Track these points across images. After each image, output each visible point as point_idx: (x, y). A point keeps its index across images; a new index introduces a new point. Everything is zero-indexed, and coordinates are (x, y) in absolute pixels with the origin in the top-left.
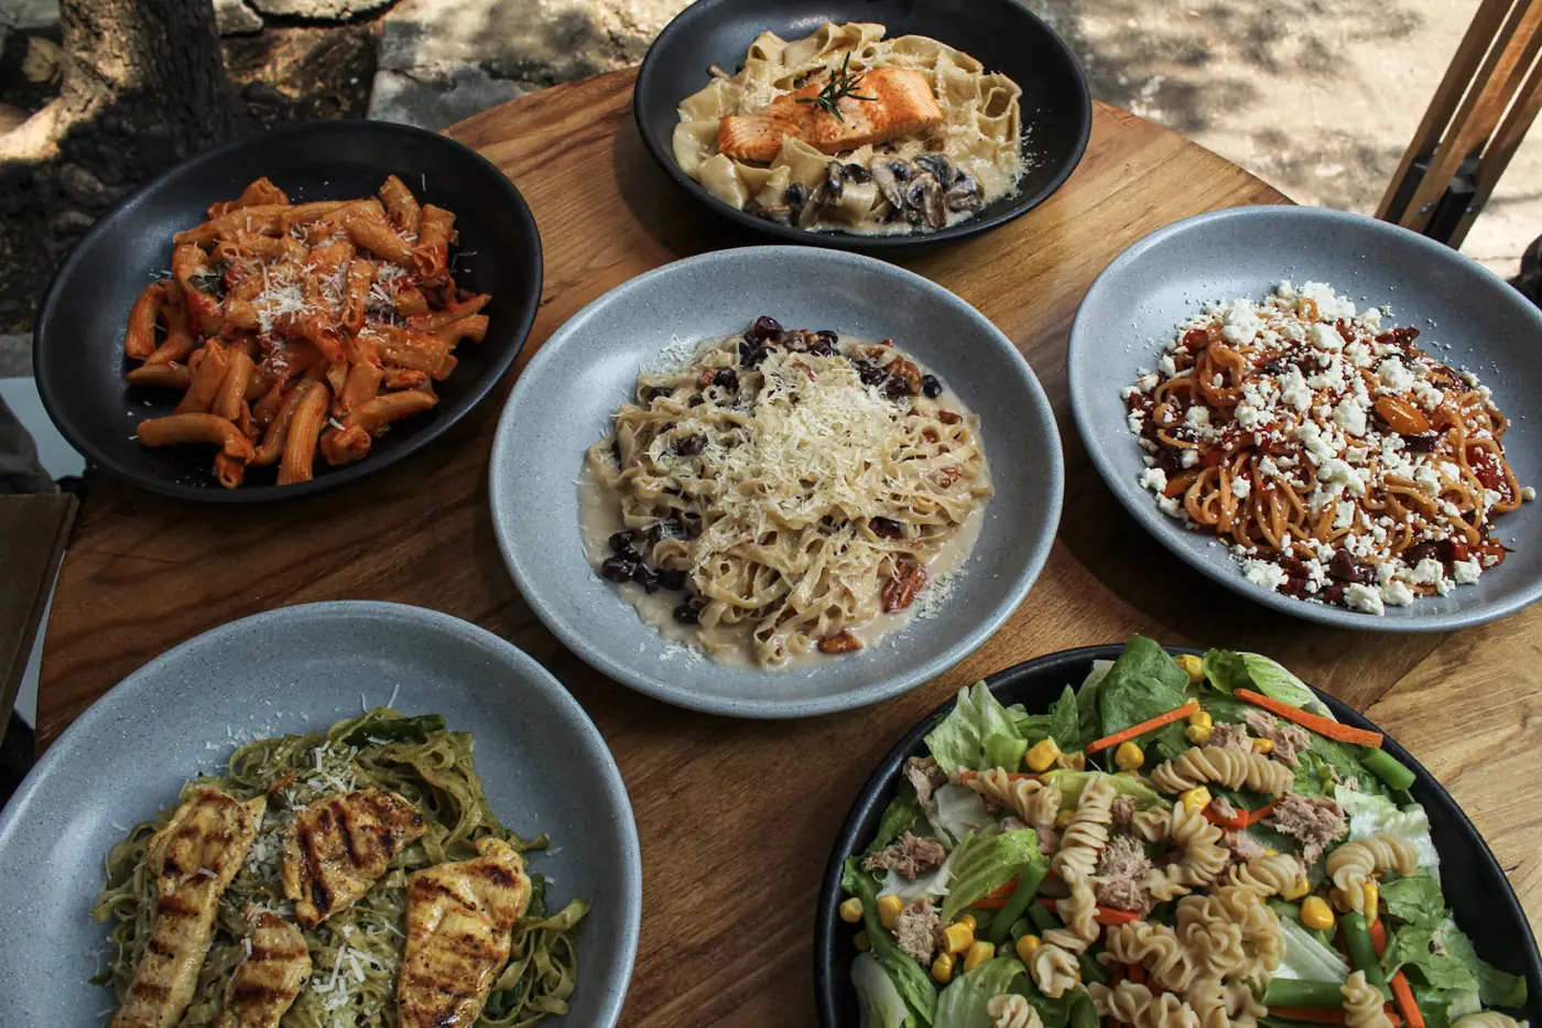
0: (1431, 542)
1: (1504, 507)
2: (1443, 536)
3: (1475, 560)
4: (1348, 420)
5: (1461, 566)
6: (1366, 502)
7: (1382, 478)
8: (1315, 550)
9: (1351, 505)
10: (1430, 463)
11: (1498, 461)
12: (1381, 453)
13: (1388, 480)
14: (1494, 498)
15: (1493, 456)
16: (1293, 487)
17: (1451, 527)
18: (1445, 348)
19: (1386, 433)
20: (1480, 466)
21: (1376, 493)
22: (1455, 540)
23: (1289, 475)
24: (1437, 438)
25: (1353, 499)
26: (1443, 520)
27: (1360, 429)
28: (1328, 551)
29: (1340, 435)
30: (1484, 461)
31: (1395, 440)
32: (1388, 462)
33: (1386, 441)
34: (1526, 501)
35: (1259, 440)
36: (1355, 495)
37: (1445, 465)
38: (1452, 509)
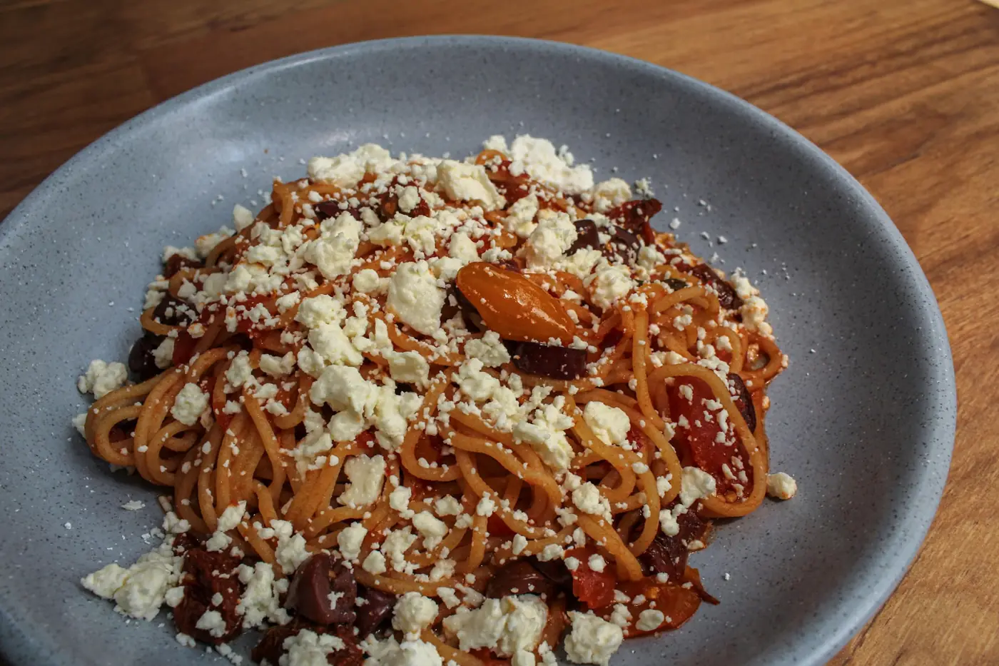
0: (529, 561)
1: (723, 507)
2: (553, 551)
3: (622, 613)
4: (404, 301)
5: (582, 622)
6: (409, 464)
7: (445, 418)
8: (273, 543)
9: (378, 466)
10: (561, 400)
11: (724, 415)
12: (456, 370)
13: (457, 423)
14: (702, 486)
15: (714, 405)
16: (270, 416)
17: (579, 535)
18: (720, 243)
19: (476, 330)
20: (684, 421)
21: (431, 446)
22: (573, 564)
23: (271, 389)
24: (596, 358)
25: (384, 453)
26: (567, 517)
27: (429, 321)
28: (296, 550)
29: (382, 329)
30: (694, 411)
31: (492, 346)
32: (467, 388)
33: (473, 345)
34: (774, 497)
35: (231, 322)
36: (385, 444)
37: (597, 410)
38: (592, 499)
